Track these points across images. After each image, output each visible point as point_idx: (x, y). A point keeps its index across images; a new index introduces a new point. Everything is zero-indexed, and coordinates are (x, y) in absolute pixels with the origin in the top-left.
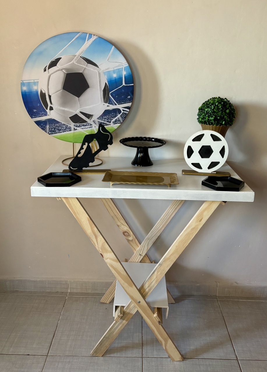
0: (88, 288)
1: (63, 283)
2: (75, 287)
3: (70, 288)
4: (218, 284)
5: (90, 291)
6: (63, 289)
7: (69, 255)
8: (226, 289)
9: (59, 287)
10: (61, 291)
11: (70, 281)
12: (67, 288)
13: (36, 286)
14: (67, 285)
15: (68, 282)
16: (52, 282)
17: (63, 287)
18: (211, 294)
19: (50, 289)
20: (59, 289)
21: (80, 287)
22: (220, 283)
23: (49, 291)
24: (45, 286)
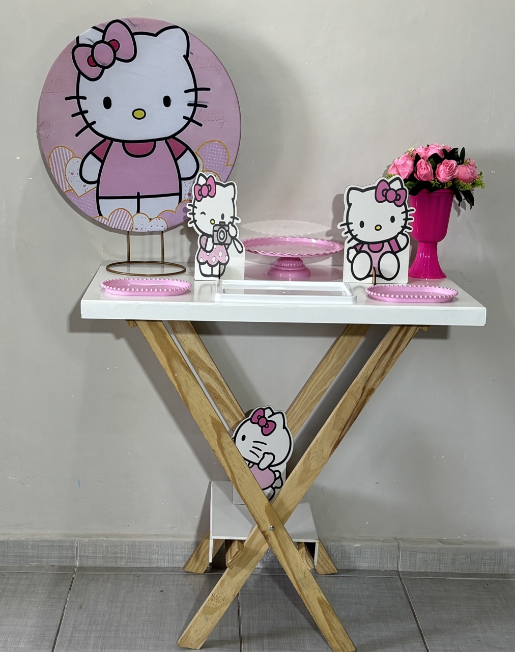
0: (119, 555)
1: (65, 544)
2: (90, 555)
3: (80, 556)
4: (401, 543)
5: (122, 564)
6: (64, 560)
7: (79, 481)
8: (419, 556)
9: (57, 555)
10: (60, 564)
11: (80, 541)
12: (73, 558)
13: (7, 554)
14: (73, 551)
15: (77, 543)
16: (40, 543)
17: (64, 555)
18: (386, 566)
19: (36, 559)
20: (55, 559)
21: (102, 555)
22: (404, 541)
23: (35, 564)
24: (25, 554)
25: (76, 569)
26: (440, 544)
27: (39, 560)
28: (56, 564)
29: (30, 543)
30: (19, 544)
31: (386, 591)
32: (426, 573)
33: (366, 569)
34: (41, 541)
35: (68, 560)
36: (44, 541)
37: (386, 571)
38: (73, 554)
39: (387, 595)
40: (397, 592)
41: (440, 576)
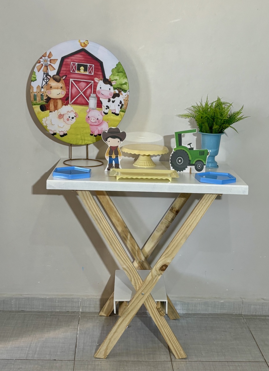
1: (74, 300)
2: (87, 306)
3: (82, 306)
6: (74, 308)
7: (83, 268)
8: (252, 307)
9: (70, 305)
10: (72, 310)
11: (82, 298)
12: (79, 307)
13: (45, 305)
14: (79, 303)
15: (81, 299)
16: (62, 299)
17: (74, 306)
18: (236, 312)
19: (60, 308)
20: (70, 308)
21: (93, 306)
22: (245, 299)
23: (59, 310)
24: (54, 305)
25: (80, 313)
26: (263, 300)
27: (61, 308)
28: (70, 310)
29: (57, 299)
30: (51, 300)
31: (238, 325)
32: (255, 316)
33: (226, 313)
34: (62, 298)
35: (76, 309)
36: (64, 298)
37: (236, 314)
38: (79, 305)
39: (239, 327)
40: (243, 325)
41: (263, 317)
